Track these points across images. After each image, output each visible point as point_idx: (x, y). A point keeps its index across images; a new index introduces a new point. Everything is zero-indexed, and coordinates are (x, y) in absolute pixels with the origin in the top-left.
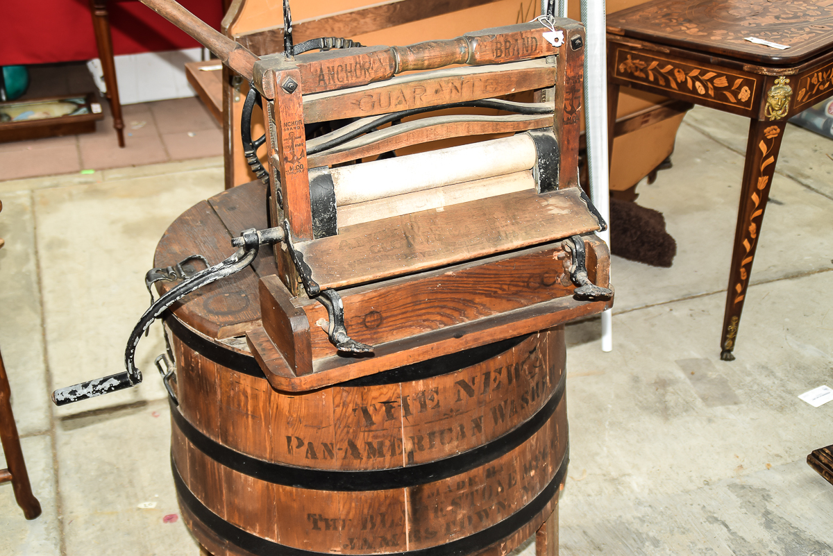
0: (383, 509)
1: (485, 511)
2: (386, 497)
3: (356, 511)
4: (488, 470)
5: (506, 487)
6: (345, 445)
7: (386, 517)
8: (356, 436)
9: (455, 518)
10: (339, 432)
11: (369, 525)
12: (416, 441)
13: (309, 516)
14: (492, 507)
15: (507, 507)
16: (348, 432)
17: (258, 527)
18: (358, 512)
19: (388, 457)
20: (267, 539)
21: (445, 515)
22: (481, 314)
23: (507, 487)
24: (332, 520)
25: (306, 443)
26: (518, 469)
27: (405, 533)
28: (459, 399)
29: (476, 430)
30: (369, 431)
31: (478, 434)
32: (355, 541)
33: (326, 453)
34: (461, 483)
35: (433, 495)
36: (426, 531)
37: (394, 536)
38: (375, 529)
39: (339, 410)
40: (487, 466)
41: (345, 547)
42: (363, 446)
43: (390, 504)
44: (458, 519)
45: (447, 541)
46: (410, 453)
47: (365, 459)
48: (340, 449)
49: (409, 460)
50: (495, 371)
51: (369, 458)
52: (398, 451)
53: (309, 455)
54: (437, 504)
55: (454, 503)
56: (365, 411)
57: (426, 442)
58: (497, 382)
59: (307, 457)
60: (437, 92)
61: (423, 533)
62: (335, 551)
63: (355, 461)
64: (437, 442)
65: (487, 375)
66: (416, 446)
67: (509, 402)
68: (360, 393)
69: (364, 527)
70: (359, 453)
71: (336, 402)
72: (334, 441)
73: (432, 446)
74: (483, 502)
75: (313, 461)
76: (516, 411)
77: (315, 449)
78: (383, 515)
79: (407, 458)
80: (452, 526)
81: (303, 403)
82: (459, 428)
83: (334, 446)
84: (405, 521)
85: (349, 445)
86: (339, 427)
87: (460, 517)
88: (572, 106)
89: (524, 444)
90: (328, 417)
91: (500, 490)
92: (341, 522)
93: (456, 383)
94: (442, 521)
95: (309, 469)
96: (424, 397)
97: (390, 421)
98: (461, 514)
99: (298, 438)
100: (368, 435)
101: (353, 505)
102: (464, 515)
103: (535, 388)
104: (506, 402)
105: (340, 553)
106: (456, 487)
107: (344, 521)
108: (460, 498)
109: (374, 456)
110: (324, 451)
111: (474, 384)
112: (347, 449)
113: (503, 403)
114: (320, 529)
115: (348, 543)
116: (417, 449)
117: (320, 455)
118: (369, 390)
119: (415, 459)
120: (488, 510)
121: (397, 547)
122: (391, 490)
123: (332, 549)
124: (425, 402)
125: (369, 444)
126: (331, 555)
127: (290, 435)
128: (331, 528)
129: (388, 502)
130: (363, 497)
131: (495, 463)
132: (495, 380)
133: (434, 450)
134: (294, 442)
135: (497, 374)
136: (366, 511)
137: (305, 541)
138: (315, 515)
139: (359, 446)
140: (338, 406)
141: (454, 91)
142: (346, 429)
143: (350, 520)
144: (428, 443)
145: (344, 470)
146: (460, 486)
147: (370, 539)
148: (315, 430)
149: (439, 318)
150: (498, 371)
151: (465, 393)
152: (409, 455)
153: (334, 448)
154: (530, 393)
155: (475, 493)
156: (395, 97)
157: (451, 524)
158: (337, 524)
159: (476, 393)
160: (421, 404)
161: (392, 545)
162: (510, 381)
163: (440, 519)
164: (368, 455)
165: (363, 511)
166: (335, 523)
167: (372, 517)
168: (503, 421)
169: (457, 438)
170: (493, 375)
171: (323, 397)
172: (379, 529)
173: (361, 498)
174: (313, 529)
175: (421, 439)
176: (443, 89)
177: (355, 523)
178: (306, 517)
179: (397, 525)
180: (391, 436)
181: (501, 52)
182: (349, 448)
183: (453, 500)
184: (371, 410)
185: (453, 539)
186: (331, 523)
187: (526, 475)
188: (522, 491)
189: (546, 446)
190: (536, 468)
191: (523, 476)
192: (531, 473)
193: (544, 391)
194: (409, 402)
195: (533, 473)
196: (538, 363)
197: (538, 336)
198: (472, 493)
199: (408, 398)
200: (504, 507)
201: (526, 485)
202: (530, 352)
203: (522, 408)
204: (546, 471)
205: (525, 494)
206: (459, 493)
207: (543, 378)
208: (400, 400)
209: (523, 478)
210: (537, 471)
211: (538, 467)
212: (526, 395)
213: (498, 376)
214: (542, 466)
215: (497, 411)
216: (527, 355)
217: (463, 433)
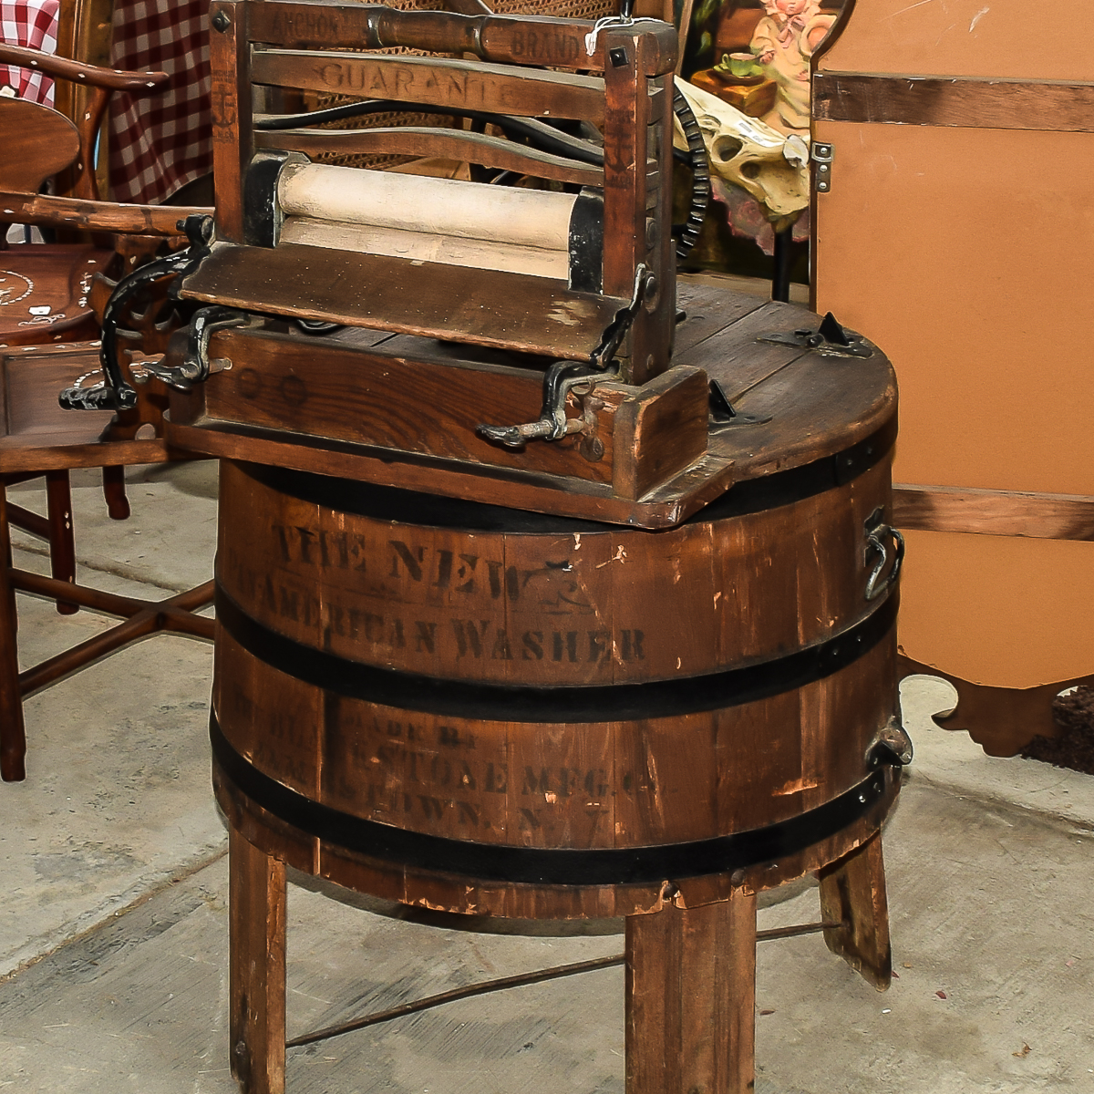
0: (292, 711)
1: (436, 802)
2: (297, 691)
3: (267, 698)
4: (444, 731)
5: (481, 783)
6: (264, 581)
7: (295, 726)
8: (273, 571)
9: (384, 782)
11: (277, 730)
12: (334, 613)
14: (449, 802)
15: (481, 824)
16: (267, 561)
18: (269, 699)
19: (302, 623)
21: (368, 768)
22: (452, 451)
23: (484, 785)
24: (248, 701)
25: (239, 563)
26: (511, 768)
27: (316, 769)
28: (394, 573)
29: (423, 643)
30: (285, 569)
31: (426, 653)
32: (264, 748)
33: (250, 588)
34: (394, 724)
35: (353, 721)
36: (342, 781)
37: (302, 764)
38: (283, 740)
39: (262, 520)
40: (443, 721)
41: (256, 753)
42: (279, 591)
44: (387, 787)
45: (371, 818)
46: (327, 629)
47: (279, 613)
48: (260, 586)
49: (326, 643)
50: (463, 556)
51: (282, 614)
52: (313, 620)
53: (239, 584)
54: (357, 741)
55: (382, 754)
56: (282, 534)
57: (346, 620)
58: (466, 579)
59: (238, 586)
60: (429, 84)
61: (337, 782)
62: (248, 755)
63: (270, 612)
64: (361, 630)
65: (446, 556)
66: (334, 621)
67: (492, 628)
68: (279, 504)
69: (273, 729)
70: (274, 601)
72: (256, 569)
73: (353, 634)
74: (433, 783)
75: (241, 594)
76: (509, 656)
77: (243, 576)
78: (292, 720)
79: (324, 639)
80: (378, 795)
82: (393, 624)
83: (256, 577)
84: (317, 745)
85: (267, 581)
87: (390, 785)
88: (619, 158)
89: (528, 725)
90: (254, 529)
91: (466, 779)
92: (254, 709)
93: (392, 543)
94: (363, 775)
95: (238, 606)
96: (346, 544)
97: (306, 564)
98: (394, 781)
100: (284, 576)
101: (265, 685)
102: (397, 786)
103: (564, 638)
104: (485, 624)
105: (251, 762)
106: (387, 727)
107: (257, 708)
108: (392, 751)
109: (288, 613)
111: (421, 558)
112: (265, 589)
113: (478, 624)
114: (239, 711)
115: (258, 750)
116: (334, 628)
117: (246, 587)
118: (287, 503)
119: (331, 643)
120: (442, 805)
121: (306, 787)
122: (302, 682)
123: (246, 750)
124: (346, 552)
125: (284, 591)
126: (244, 760)
128: (247, 714)
129: (298, 700)
130: (274, 677)
131: (458, 723)
132: (462, 572)
133: (356, 641)
135: (466, 562)
136: (276, 702)
137: (231, 726)
138: (238, 686)
139: (274, 589)
140: (261, 514)
141: (454, 89)
142: (266, 555)
143: (262, 710)
144: (349, 626)
145: (261, 621)
146: (394, 729)
147: (277, 753)
149: (386, 428)
150: (469, 559)
151: (406, 569)
152: (325, 634)
153: (256, 582)
154: (548, 638)
155: (418, 757)
156: (371, 77)
157: (376, 789)
158: (251, 709)
159: (425, 575)
160: (341, 553)
161: (299, 779)
162: (495, 589)
163: (360, 771)
164: (282, 608)
165: (273, 700)
166: (250, 707)
167: (281, 717)
168: (477, 656)
169: (391, 641)
170: (457, 563)
172: (287, 742)
173: (272, 678)
174: (236, 708)
175: (340, 614)
176: (439, 82)
177: (266, 717)
179: (306, 748)
180: (306, 589)
181: (522, 47)
182: (266, 587)
183: (381, 748)
184: (287, 534)
185: (378, 818)
186: (248, 706)
187: (533, 790)
188: (521, 815)
189: (601, 771)
190: (562, 793)
191: (525, 788)
192: (547, 794)
193: (595, 660)
194: (328, 542)
195: (551, 797)
196: (574, 597)
197: (577, 547)
198: (413, 755)
199: (326, 535)
200: (474, 819)
201: (532, 811)
202: (549, 564)
203: (526, 657)
204: (601, 821)
205: (528, 825)
206: (392, 741)
207: (593, 635)
208: (317, 534)
209: (524, 792)
210: (568, 802)
211: (568, 795)
212: (535, 639)
213: (468, 569)
214: (584, 800)
215: (465, 632)
216: (540, 565)
217: (400, 637)
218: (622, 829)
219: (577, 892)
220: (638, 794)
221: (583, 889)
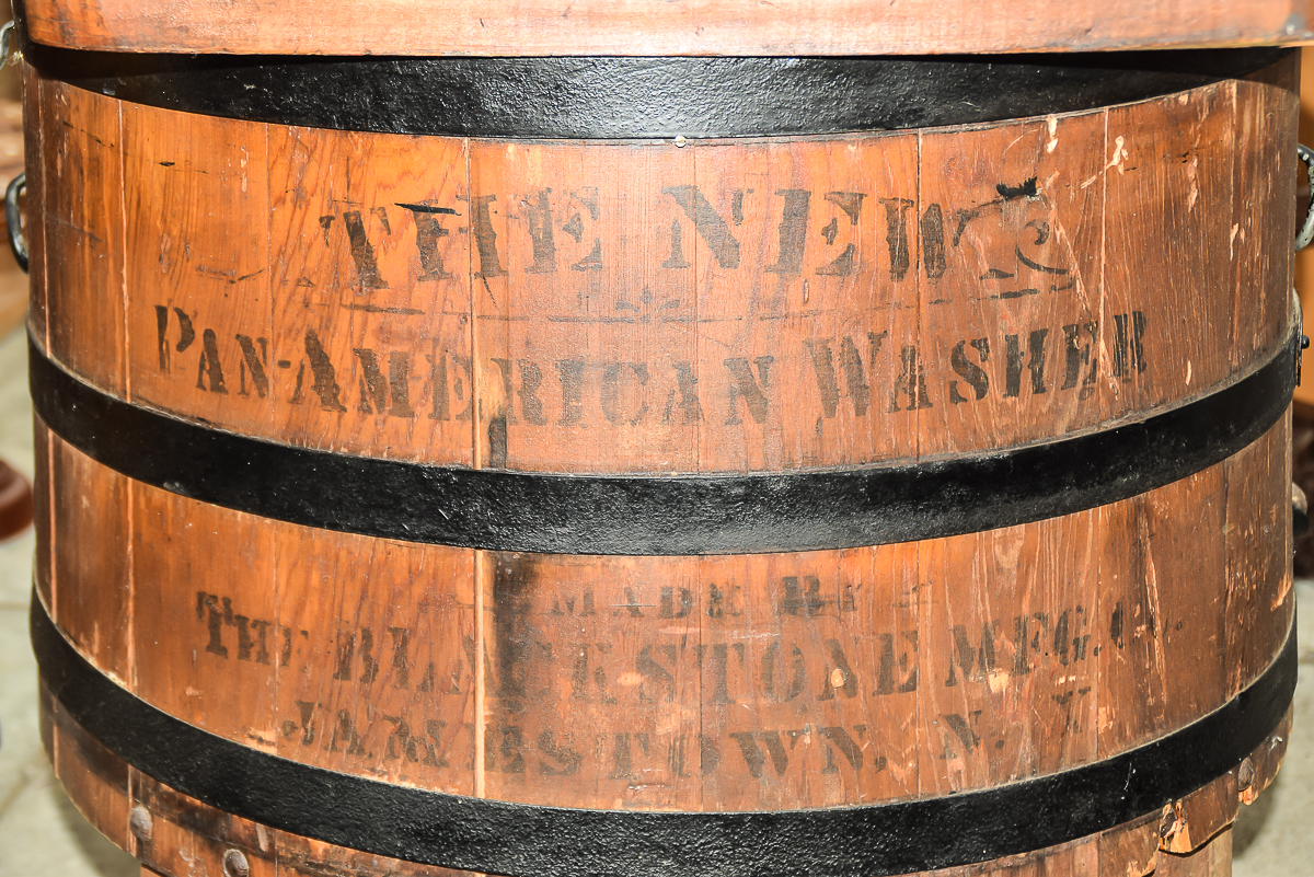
0: (402, 618)
1: (773, 742)
2: (413, 574)
3: (321, 605)
4: (790, 584)
5: (867, 681)
6: (298, 354)
7: (411, 647)
8: (327, 323)
9: (651, 724)
10: (282, 302)
11: (358, 667)
12: (516, 380)
13: (201, 596)
14: (801, 733)
15: (868, 764)
16: (306, 304)
17: (97, 636)
18: (327, 607)
19: (423, 420)
20: (112, 676)
21: (612, 701)
23: (873, 684)
24: (255, 624)
25: (199, 334)
26: (925, 636)
27: (472, 729)
28: (676, 261)
29: (741, 404)
30: (368, 309)
31: (751, 425)
32: (316, 714)
33: (248, 375)
34: (676, 594)
35: (571, 606)
36: (544, 740)
37: (434, 726)
38: (376, 685)
39: (282, 214)
40: (785, 565)
41: (289, 730)
42: (348, 361)
43: (423, 605)
44: (660, 731)
45: (618, 807)
46: (494, 421)
47: (351, 414)
48: (284, 364)
49: (492, 451)
50: (833, 197)
51: (365, 410)
52: (456, 406)
53: (206, 378)
54: (585, 647)
55: (644, 664)
56: (356, 231)
57: (550, 393)
58: (839, 247)
59: (201, 385)
61: (530, 746)
62: (261, 741)
63: (324, 414)
64: (591, 400)
65: (797, 205)
66: (516, 398)
67: (891, 346)
68: (343, 161)
69: (344, 671)
70: (336, 386)
71: (278, 189)
72: (269, 329)
73: (568, 419)
74: (764, 702)
75: (215, 397)
76: (925, 401)
77: (221, 356)
78: (402, 637)
79: (486, 441)
80: (637, 754)
81: (195, 184)
82: (673, 374)
83: (270, 348)
84: (472, 678)
85: (308, 351)
86: (283, 282)
87: (667, 726)
89: (958, 542)
90: (255, 243)
91: (837, 679)
92: (279, 636)
93: (669, 191)
94: (600, 719)
95: (204, 425)
96: (547, 216)
97: (431, 283)
98: (674, 718)
99: (182, 316)
100: (365, 323)
101: (315, 579)
102: (686, 726)
103: (1024, 345)
104: (876, 340)
105: (272, 751)
106: (656, 602)
107: (287, 633)
108: (671, 651)
109: (381, 405)
110: (242, 366)
111: (738, 219)
112: (302, 367)
113: (862, 343)
114: (223, 651)
115: (297, 720)
116: (517, 411)
117: (231, 380)
118: (368, 153)
119: (510, 452)
120: (786, 744)
121: (443, 773)
122: (431, 548)
123: (253, 731)
124: (549, 235)
125: (366, 358)
126: (248, 750)
127: (164, 304)
128: (254, 652)
129: (418, 590)
130: (343, 554)
131: (821, 564)
132: (830, 232)
133: (576, 431)
134: (174, 330)
135: (839, 213)
136: (349, 610)
137: (190, 691)
138: (215, 598)
139: (335, 361)
140: (280, 201)
142: (301, 290)
143: (305, 633)
144: (559, 400)
145: (293, 441)
146: (675, 607)
147: (360, 721)
148: (223, 284)
150: (847, 201)
151: (703, 245)
152: (491, 430)
153: (270, 360)
154: (998, 351)
155: (732, 654)
157: (634, 743)
158: (268, 640)
159: (747, 258)
160: (536, 240)
161: (426, 761)
162: (900, 263)
163: (592, 709)
164: (363, 400)
165: (341, 607)
166: (262, 635)
167: (367, 636)
168: (860, 411)
169: (668, 413)
170: (820, 213)
171: (243, 163)
172: (388, 688)
173: (337, 557)
174: (209, 648)
175: (532, 378)
177: (319, 649)
178: (193, 602)
179: (446, 689)
180: (436, 340)
182: (307, 363)
183: (643, 652)
184: (373, 232)
185: (641, 803)
186: (253, 634)
187: (967, 673)
188: (943, 729)
189: (1079, 609)
190: (1020, 668)
191: (952, 673)
192: (991, 677)
193: (1074, 385)
194: (496, 222)
195: (999, 681)
196: (1043, 256)
197: (1051, 146)
198: (721, 650)
199: (492, 206)
200: (854, 756)
201: (966, 716)
202: (1001, 189)
203: (956, 397)
204: (1076, 710)
205: (957, 746)
206: (669, 630)
207: (1072, 331)
208: (463, 207)
209: (951, 682)
210: (1027, 685)
211: (1028, 670)
212: (972, 355)
213: (844, 222)
214: (1053, 676)
215: (836, 364)
216: (987, 194)
217: (691, 399)
218: (1110, 718)
219: (1041, 860)
220: (1135, 643)
221: (1049, 854)
